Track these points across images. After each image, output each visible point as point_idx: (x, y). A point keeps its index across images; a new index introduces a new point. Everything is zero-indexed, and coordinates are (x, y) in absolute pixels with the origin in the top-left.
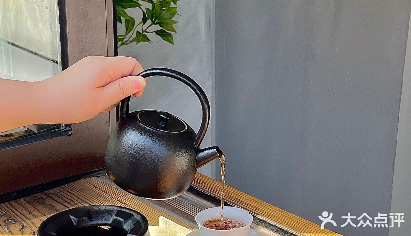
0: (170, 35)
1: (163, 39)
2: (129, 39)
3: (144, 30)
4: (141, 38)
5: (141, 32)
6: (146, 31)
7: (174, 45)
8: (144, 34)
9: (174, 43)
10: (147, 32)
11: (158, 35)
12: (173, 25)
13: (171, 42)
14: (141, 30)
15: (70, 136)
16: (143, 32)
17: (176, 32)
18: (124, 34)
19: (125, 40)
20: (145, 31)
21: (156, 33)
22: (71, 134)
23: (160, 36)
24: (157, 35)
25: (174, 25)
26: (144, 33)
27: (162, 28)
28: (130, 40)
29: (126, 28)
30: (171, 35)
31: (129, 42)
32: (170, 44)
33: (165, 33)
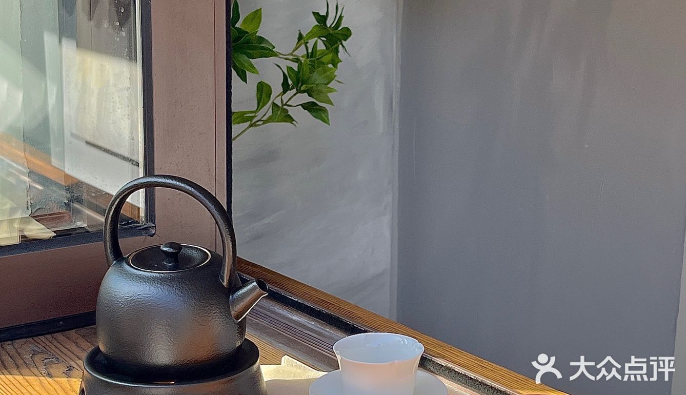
0: (323, 110)
1: (313, 115)
2: (262, 117)
3: (284, 103)
4: (279, 113)
5: (280, 105)
6: (288, 104)
7: (329, 124)
8: (284, 109)
9: (330, 122)
10: (289, 106)
11: (305, 109)
12: (329, 94)
13: (326, 121)
14: (280, 102)
15: (152, 236)
16: (283, 106)
17: (333, 105)
18: (255, 109)
19: (255, 120)
20: (286, 105)
21: (303, 107)
22: (155, 234)
23: (309, 111)
24: (303, 110)
25: (331, 94)
26: (285, 107)
27: (311, 100)
28: (264, 119)
29: (258, 101)
30: (326, 109)
31: (262, 122)
32: (323, 123)
33: (317, 107)
